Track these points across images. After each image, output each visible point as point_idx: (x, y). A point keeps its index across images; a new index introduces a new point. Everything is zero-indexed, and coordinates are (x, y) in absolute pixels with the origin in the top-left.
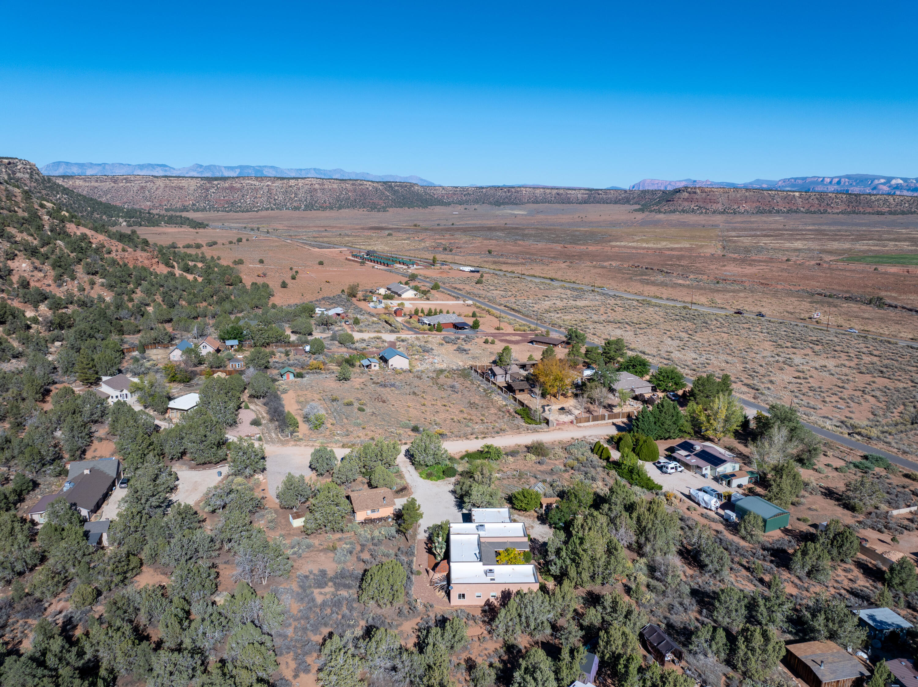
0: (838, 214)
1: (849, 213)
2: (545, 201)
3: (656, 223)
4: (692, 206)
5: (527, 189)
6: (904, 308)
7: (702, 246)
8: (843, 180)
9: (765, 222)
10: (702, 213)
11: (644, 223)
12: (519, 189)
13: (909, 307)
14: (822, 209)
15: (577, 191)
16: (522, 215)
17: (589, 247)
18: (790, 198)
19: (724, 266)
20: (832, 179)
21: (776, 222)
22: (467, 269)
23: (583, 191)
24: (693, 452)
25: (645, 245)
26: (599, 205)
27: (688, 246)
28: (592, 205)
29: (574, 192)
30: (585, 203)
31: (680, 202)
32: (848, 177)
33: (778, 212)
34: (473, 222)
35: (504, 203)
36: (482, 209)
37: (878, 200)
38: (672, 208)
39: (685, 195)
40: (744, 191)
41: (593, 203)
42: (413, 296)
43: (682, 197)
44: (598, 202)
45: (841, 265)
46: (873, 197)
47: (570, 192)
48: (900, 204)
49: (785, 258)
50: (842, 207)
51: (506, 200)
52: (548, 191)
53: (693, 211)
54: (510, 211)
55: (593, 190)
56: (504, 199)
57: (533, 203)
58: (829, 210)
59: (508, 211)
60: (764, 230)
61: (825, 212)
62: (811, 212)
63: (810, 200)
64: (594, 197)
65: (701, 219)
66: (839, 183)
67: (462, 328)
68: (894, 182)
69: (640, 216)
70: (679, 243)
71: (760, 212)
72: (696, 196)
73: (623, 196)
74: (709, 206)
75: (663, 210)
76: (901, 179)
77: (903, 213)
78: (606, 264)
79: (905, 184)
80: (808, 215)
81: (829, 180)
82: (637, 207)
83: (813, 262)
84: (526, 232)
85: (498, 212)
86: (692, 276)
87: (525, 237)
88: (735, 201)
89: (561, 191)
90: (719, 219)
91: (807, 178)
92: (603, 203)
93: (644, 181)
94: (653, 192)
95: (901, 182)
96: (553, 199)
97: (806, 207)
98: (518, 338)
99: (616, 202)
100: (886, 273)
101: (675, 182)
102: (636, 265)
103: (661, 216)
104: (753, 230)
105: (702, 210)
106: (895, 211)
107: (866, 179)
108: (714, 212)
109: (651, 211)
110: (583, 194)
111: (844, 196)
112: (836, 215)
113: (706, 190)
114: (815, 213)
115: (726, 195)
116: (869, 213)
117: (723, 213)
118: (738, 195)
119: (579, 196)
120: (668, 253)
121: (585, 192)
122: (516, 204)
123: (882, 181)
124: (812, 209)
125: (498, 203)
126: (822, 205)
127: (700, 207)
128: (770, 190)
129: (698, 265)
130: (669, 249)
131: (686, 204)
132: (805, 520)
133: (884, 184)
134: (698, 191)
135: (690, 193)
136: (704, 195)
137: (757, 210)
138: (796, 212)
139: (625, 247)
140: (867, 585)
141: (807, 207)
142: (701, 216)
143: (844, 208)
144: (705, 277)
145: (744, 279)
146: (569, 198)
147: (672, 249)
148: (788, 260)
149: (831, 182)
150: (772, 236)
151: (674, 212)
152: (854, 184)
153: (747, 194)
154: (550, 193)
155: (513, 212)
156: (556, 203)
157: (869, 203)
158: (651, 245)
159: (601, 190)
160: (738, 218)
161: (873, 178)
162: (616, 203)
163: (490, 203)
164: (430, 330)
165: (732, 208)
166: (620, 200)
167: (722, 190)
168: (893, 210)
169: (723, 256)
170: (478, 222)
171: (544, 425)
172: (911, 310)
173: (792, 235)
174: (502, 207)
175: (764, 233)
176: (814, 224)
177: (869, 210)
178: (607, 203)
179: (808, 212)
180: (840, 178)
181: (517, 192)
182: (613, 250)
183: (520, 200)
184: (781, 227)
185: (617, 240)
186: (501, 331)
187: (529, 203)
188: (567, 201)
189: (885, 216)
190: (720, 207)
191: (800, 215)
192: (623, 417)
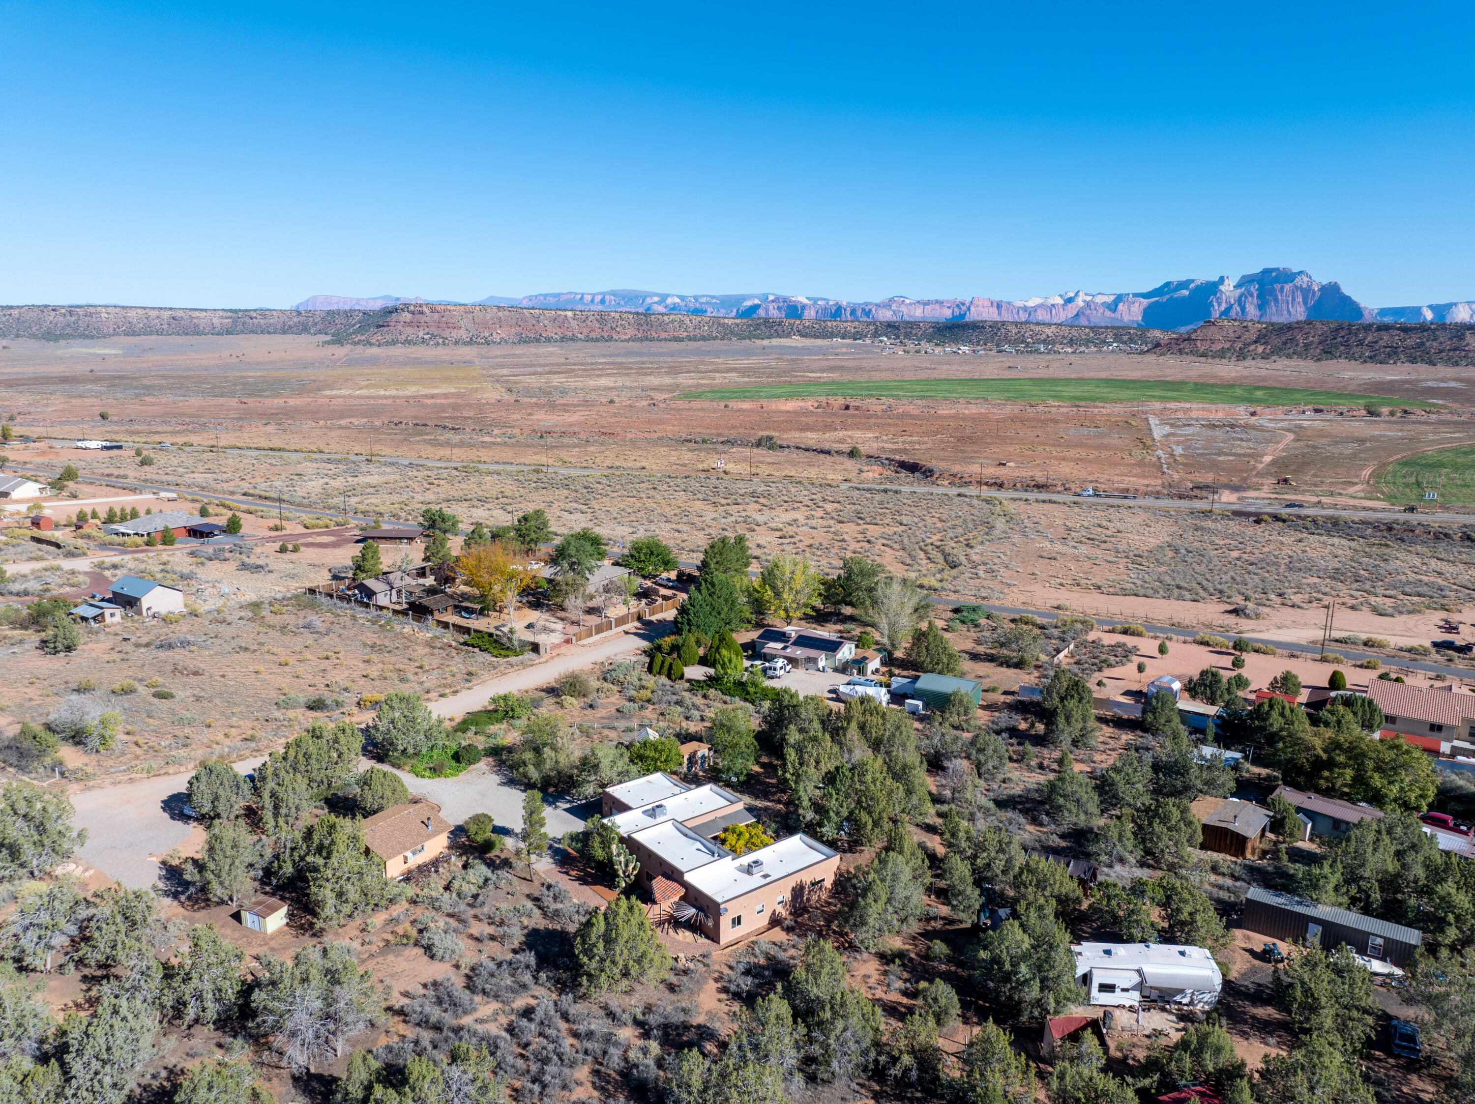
0: (625, 340)
1: (641, 340)
2: (148, 330)
3: (373, 361)
4: (421, 334)
5: (110, 310)
6: (798, 448)
7: (476, 390)
8: (607, 297)
9: (536, 355)
10: (438, 344)
11: (351, 362)
12: (92, 310)
13: (803, 446)
14: (606, 335)
15: (209, 313)
16: (116, 355)
17: (288, 400)
18: (561, 319)
19: (530, 414)
20: (594, 295)
21: (551, 354)
22: (93, 444)
23: (221, 313)
24: (787, 642)
25: (382, 392)
26: (252, 336)
27: (453, 390)
28: (241, 336)
29: (204, 314)
30: (228, 333)
31: (399, 327)
32: (614, 293)
33: (548, 340)
34: (16, 370)
35: (62, 336)
36: (22, 347)
37: (673, 322)
38: (389, 338)
39: (407, 317)
40: (495, 310)
41: (242, 332)
42: (37, 494)
43: (402, 319)
44: (252, 332)
45: (681, 404)
46: (665, 318)
47: (197, 314)
48: (697, 327)
49: (604, 400)
50: (631, 332)
51: (69, 330)
52: (153, 314)
53: (423, 341)
54: (84, 350)
55: (240, 310)
56: (63, 328)
57: (127, 334)
58: (615, 336)
59: (78, 349)
60: (545, 365)
61: (610, 339)
62: (592, 340)
63: (588, 323)
64: (244, 323)
65: (441, 353)
66: (603, 301)
67: (210, 534)
68: (669, 301)
69: (340, 352)
70: (437, 387)
71: (524, 341)
72: (423, 319)
73: (295, 320)
74: (446, 334)
75: (373, 341)
76: (678, 296)
77: (704, 338)
78: (343, 422)
79: (683, 304)
80: (589, 343)
81: (589, 298)
82: (328, 338)
83: (645, 403)
84: (146, 382)
85: (60, 352)
86: (496, 432)
87: (149, 389)
88: (485, 325)
89: (179, 314)
90: (467, 352)
91: (559, 294)
92: (262, 332)
93: (315, 297)
94: (348, 314)
95: (678, 300)
96: (165, 327)
97: (585, 333)
98: (331, 539)
99: (286, 330)
100: (740, 410)
101: (367, 300)
102: (396, 420)
103: (375, 350)
104: (525, 366)
105: (436, 339)
106: (695, 336)
107: (637, 297)
108: (457, 343)
109: (356, 344)
110: (222, 317)
111: (631, 317)
112: (625, 343)
113: (438, 308)
114: (597, 340)
115: (470, 316)
116: (666, 340)
117: (470, 342)
118: (488, 316)
119: (215, 321)
120: (429, 402)
121: (225, 314)
122: (92, 337)
123: (656, 299)
124: (593, 335)
125: (50, 336)
126: (605, 329)
127: (432, 335)
128: (533, 308)
129: (493, 416)
130: (426, 396)
131: (409, 330)
132: (994, 690)
133: (658, 303)
134: (425, 309)
135: (413, 313)
136: (436, 316)
137: (518, 338)
138: (572, 339)
139: (350, 396)
140: (1130, 737)
141: (585, 331)
142: (439, 348)
143: (633, 333)
144: (517, 431)
145: (576, 429)
146: (196, 326)
147: (432, 396)
148: (611, 402)
149: (592, 301)
150: (560, 373)
151: (393, 343)
152: (622, 303)
153: (500, 314)
154: (158, 317)
155: (92, 351)
156: (173, 333)
157: (662, 326)
158: (393, 392)
159: (255, 310)
160: (496, 351)
161: (645, 296)
162: (284, 332)
163: (34, 336)
164: (147, 544)
165: (482, 335)
166: (290, 327)
167: (462, 308)
168: (692, 334)
169: (516, 401)
170: (29, 370)
171: (529, 655)
172: (807, 450)
173: (585, 370)
174: (62, 342)
175: (547, 368)
176: (604, 356)
177: (664, 335)
178: (269, 333)
179: (588, 339)
180: (604, 294)
181: (91, 315)
182: (334, 401)
183: (98, 330)
184: (562, 360)
185: (330, 387)
186: (284, 532)
187: (118, 334)
188: (196, 331)
189: (684, 343)
190: (463, 335)
191: (579, 344)
192: (633, 621)
